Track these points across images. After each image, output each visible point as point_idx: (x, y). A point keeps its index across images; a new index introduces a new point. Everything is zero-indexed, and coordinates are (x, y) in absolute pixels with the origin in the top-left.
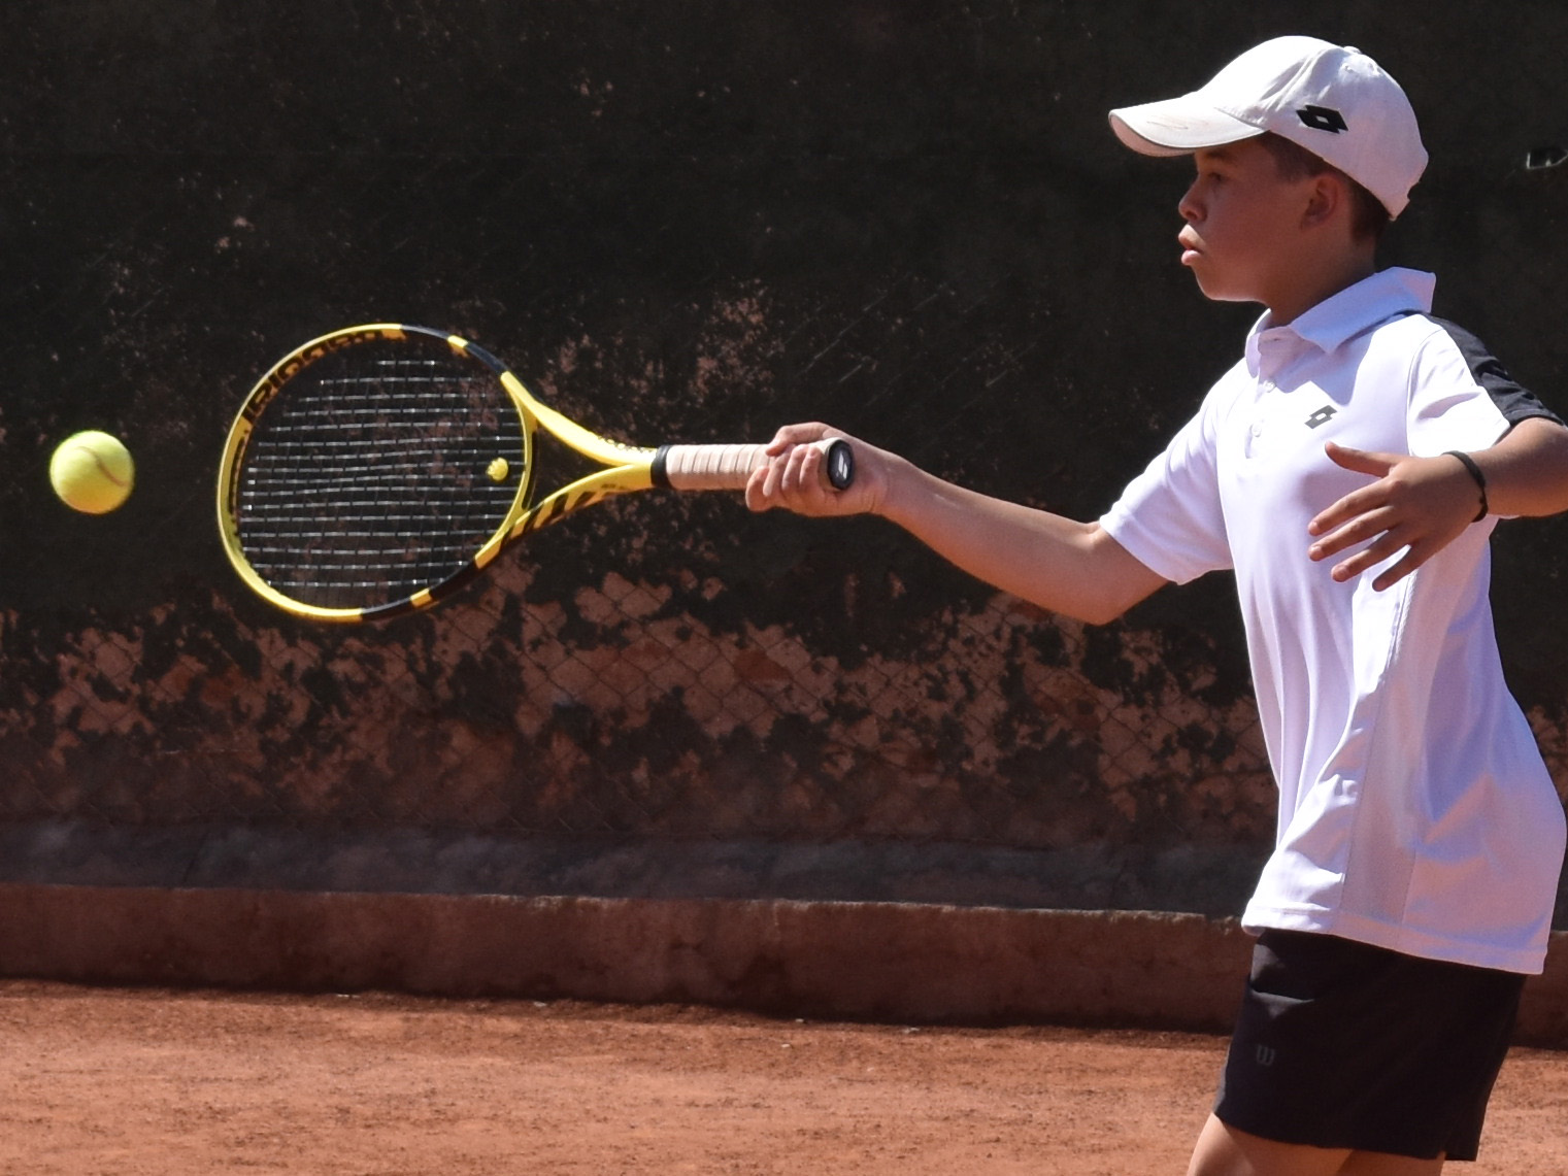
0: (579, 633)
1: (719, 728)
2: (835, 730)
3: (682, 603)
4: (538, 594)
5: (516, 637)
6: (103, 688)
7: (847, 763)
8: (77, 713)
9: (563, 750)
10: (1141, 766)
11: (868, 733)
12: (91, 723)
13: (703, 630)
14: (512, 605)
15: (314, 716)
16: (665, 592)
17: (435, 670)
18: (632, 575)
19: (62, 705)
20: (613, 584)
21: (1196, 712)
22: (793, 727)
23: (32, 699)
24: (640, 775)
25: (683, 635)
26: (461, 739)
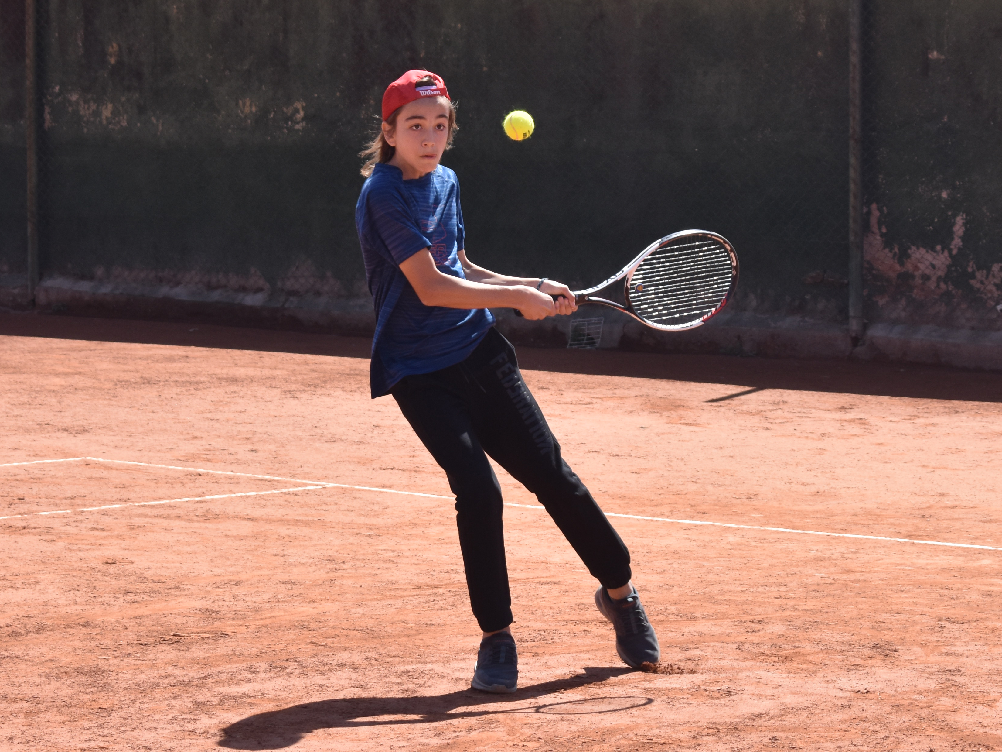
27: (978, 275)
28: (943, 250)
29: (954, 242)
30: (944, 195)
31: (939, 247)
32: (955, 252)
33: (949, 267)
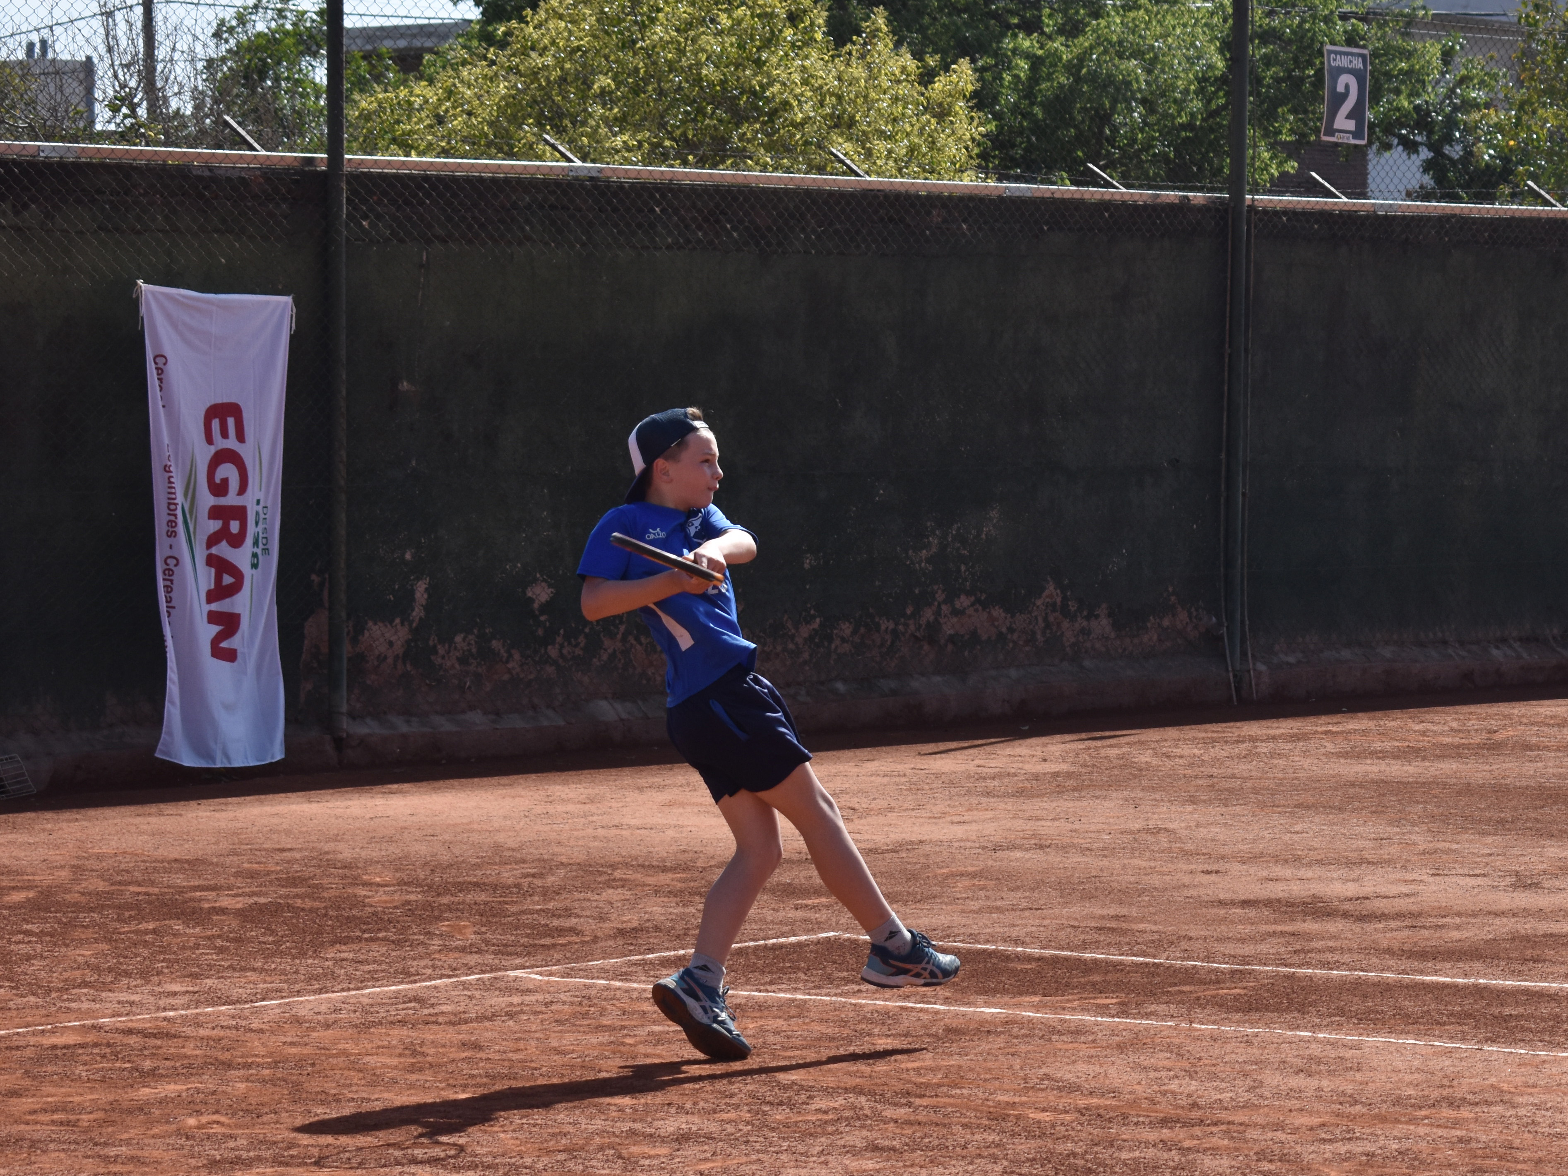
0: (956, 612)
1: (984, 637)
2: (1009, 636)
3: (978, 601)
4: (945, 602)
5: (940, 615)
6: (843, 640)
7: (1011, 645)
8: (836, 647)
9: (950, 647)
10: (1073, 640)
11: (1015, 636)
12: (839, 651)
13: (980, 608)
14: (939, 605)
15: (893, 642)
16: (973, 599)
17: (920, 626)
18: (968, 594)
19: (833, 646)
20: (963, 597)
21: (1085, 623)
22: (1000, 635)
23: (826, 644)
24: (966, 653)
25: (976, 611)
26: (926, 647)
27: (441, 650)
28: (402, 624)
29: (414, 614)
30: (408, 556)
31: (397, 621)
32: (414, 625)
33: (408, 642)
